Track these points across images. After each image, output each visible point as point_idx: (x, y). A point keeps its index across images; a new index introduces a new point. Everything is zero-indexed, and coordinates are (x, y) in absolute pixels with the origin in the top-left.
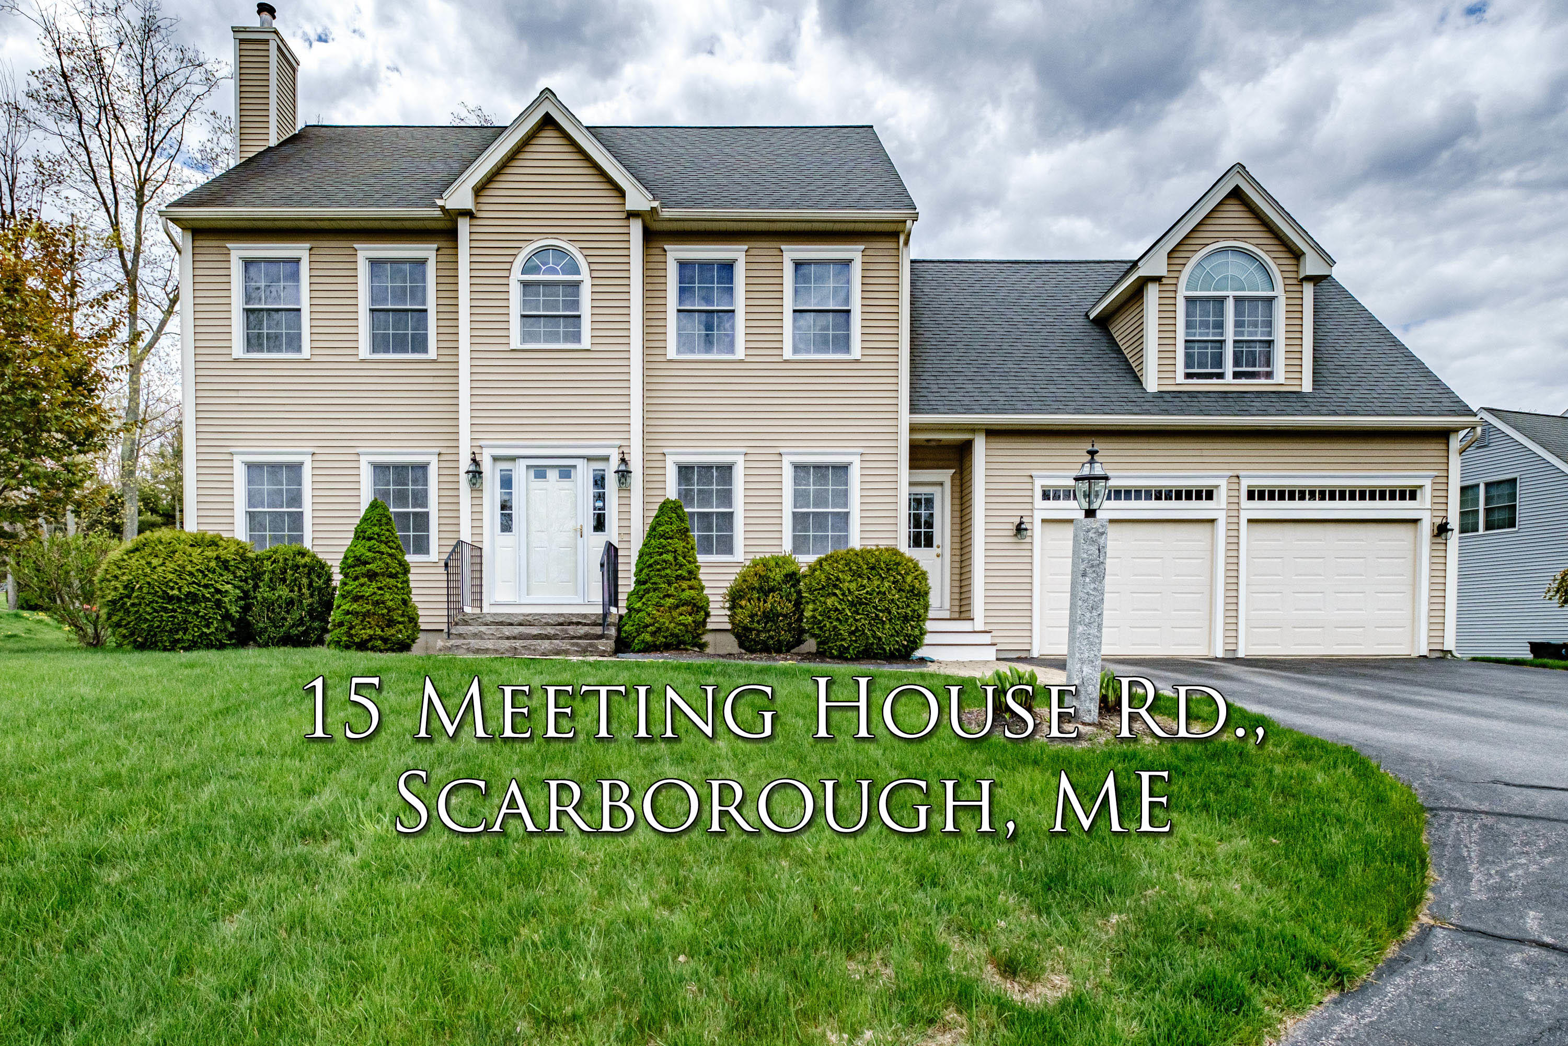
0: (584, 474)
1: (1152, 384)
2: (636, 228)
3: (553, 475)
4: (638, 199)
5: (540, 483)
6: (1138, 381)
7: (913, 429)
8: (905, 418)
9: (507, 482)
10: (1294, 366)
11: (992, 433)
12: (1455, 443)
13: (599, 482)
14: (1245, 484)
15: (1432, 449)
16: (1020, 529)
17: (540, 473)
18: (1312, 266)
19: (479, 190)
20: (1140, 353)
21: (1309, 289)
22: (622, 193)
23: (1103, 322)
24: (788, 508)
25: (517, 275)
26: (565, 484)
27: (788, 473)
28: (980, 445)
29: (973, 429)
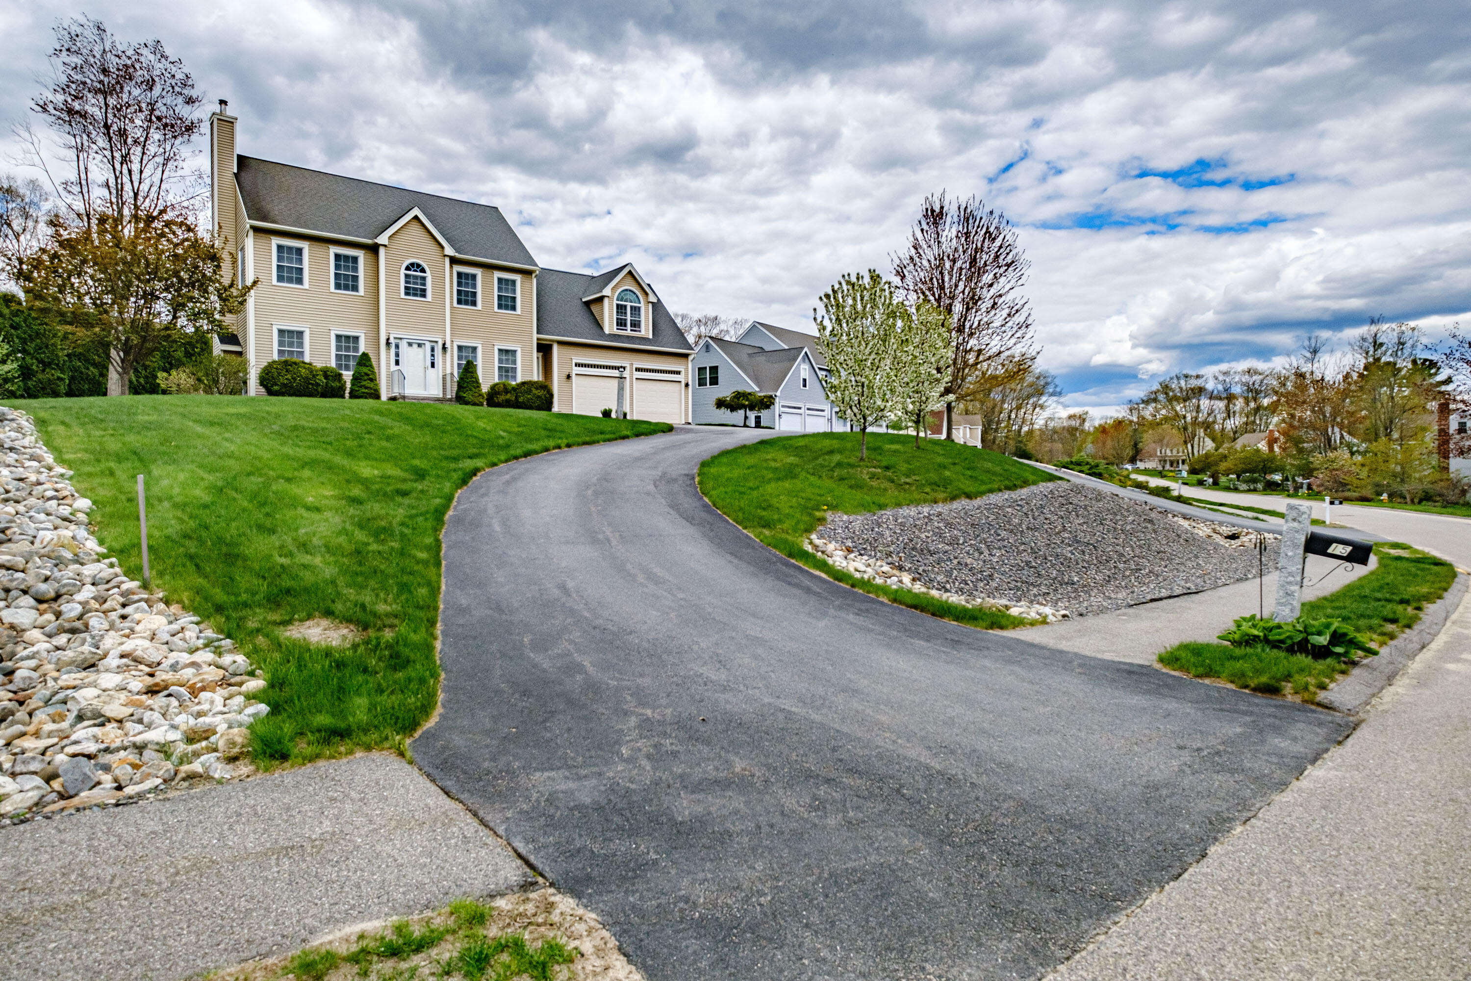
0: (428, 346)
1: (607, 331)
2: (447, 260)
3: (415, 346)
4: (449, 251)
5: (410, 349)
6: (602, 328)
7: (538, 339)
8: (535, 336)
9: (397, 346)
10: (647, 330)
11: (560, 343)
12: (691, 358)
13: (433, 350)
14: (635, 366)
15: (682, 360)
16: (569, 377)
17: (410, 344)
18: (652, 298)
19: (390, 238)
20: (602, 319)
21: (650, 305)
22: (442, 247)
23: (588, 304)
24: (497, 364)
25: (403, 272)
26: (420, 350)
27: (496, 352)
28: (555, 348)
29: (553, 341)
